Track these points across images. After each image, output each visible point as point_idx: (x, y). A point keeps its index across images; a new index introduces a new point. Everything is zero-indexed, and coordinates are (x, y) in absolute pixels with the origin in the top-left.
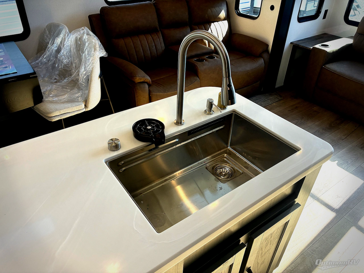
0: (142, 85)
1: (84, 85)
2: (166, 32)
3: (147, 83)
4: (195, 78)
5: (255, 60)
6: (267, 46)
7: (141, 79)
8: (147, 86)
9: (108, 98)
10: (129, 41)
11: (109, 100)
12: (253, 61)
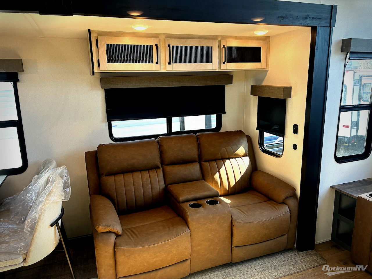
0: (105, 236)
1: (28, 234)
2: (169, 169)
3: (114, 233)
4: (184, 228)
5: (276, 208)
6: (294, 190)
7: (105, 229)
8: (113, 237)
9: (63, 249)
10: (120, 178)
11: (64, 251)
12: (273, 208)
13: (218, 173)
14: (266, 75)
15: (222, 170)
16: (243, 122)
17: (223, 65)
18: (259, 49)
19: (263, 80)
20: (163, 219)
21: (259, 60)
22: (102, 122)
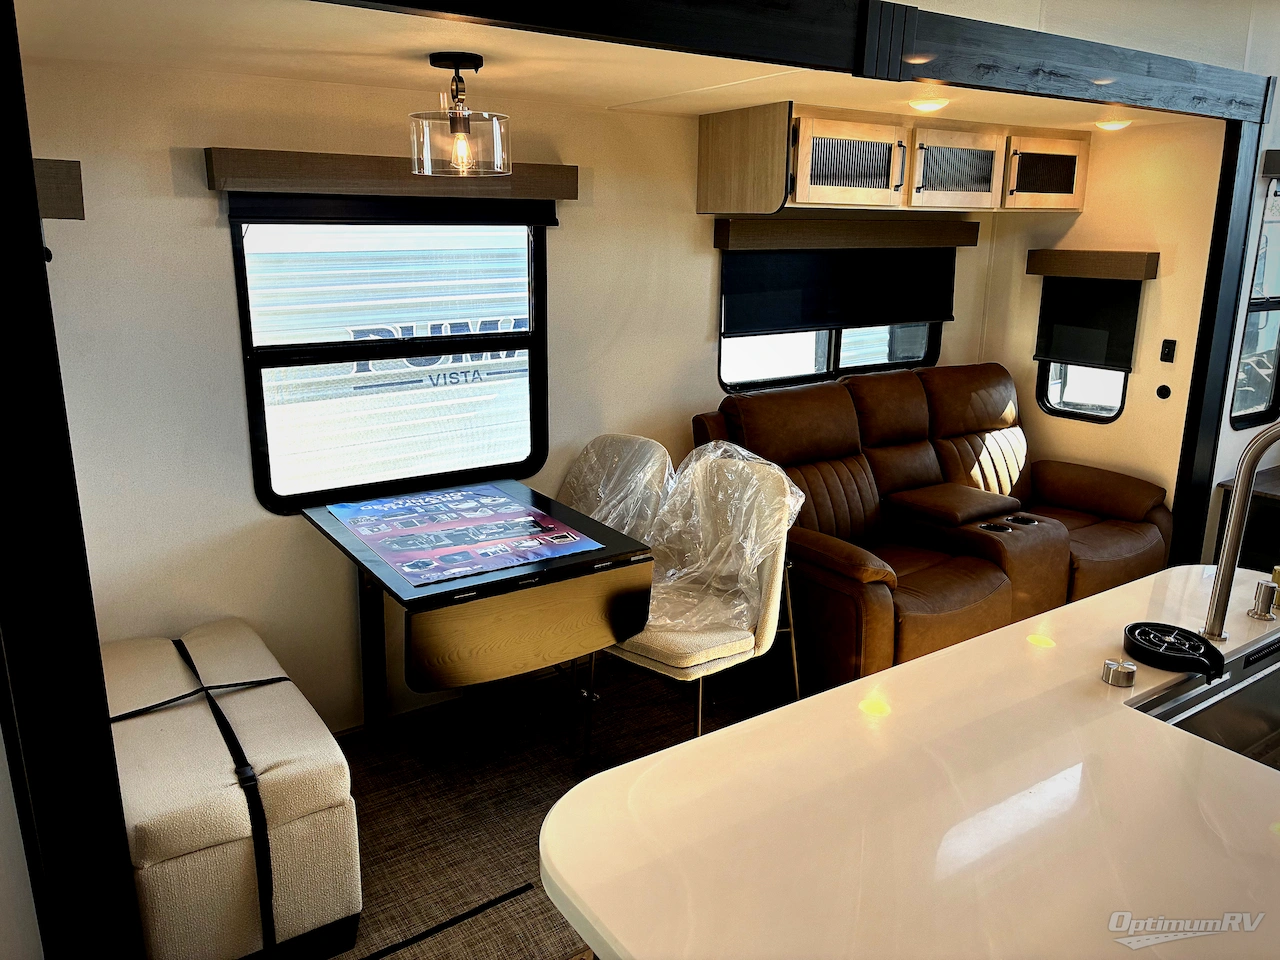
2: (879, 455)
3: (887, 583)
4: (999, 575)
5: (1136, 530)
6: (1163, 492)
7: (878, 573)
8: (888, 593)
12: (1130, 532)
13: (977, 465)
14: (1071, 224)
15: (984, 457)
16: (981, 344)
17: (1009, 198)
18: (1070, 161)
19: (1060, 236)
20: (927, 565)
21: (1068, 188)
22: (708, 339)
